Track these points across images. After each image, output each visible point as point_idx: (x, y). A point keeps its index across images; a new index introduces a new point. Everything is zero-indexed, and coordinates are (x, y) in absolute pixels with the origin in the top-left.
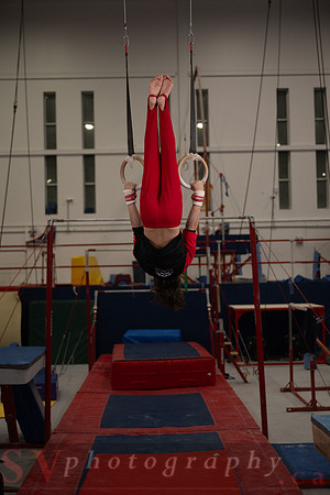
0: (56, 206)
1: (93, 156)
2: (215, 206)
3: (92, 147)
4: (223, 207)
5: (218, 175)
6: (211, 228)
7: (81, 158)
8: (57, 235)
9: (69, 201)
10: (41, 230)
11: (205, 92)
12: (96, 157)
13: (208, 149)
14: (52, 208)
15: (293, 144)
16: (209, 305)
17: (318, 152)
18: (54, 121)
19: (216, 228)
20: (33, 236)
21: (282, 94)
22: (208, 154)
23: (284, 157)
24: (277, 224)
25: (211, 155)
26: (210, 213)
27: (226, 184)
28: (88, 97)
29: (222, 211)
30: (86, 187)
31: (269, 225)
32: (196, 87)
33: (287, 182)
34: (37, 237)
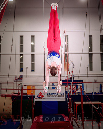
0: (23, 69)
1: (34, 54)
2: (70, 71)
3: (34, 52)
4: (72, 71)
5: (71, 62)
6: (69, 76)
7: (30, 55)
8: (23, 78)
9: (27, 68)
10: (18, 77)
11: (67, 36)
12: (35, 55)
13: (68, 53)
14: (22, 70)
15: (93, 51)
16: (68, 103)
17: (101, 54)
18: (23, 44)
19: (71, 76)
20: (16, 78)
21: (90, 36)
22: (68, 54)
23: (91, 55)
24: (88, 75)
25: (69, 54)
26: (69, 72)
27: (74, 65)
28: (33, 37)
29: (72, 72)
30: (32, 63)
31: (87, 76)
32: (65, 34)
33: (92, 63)
34: (17, 78)
